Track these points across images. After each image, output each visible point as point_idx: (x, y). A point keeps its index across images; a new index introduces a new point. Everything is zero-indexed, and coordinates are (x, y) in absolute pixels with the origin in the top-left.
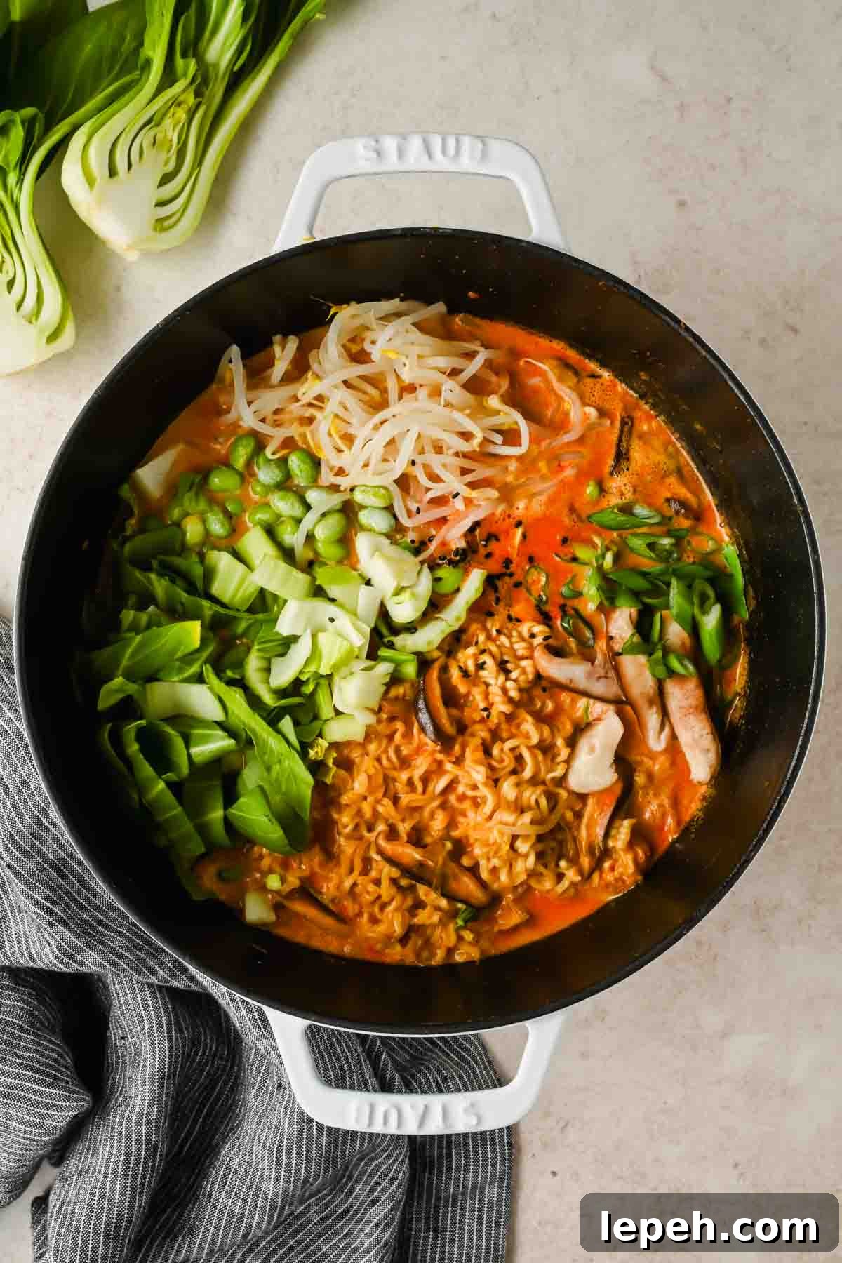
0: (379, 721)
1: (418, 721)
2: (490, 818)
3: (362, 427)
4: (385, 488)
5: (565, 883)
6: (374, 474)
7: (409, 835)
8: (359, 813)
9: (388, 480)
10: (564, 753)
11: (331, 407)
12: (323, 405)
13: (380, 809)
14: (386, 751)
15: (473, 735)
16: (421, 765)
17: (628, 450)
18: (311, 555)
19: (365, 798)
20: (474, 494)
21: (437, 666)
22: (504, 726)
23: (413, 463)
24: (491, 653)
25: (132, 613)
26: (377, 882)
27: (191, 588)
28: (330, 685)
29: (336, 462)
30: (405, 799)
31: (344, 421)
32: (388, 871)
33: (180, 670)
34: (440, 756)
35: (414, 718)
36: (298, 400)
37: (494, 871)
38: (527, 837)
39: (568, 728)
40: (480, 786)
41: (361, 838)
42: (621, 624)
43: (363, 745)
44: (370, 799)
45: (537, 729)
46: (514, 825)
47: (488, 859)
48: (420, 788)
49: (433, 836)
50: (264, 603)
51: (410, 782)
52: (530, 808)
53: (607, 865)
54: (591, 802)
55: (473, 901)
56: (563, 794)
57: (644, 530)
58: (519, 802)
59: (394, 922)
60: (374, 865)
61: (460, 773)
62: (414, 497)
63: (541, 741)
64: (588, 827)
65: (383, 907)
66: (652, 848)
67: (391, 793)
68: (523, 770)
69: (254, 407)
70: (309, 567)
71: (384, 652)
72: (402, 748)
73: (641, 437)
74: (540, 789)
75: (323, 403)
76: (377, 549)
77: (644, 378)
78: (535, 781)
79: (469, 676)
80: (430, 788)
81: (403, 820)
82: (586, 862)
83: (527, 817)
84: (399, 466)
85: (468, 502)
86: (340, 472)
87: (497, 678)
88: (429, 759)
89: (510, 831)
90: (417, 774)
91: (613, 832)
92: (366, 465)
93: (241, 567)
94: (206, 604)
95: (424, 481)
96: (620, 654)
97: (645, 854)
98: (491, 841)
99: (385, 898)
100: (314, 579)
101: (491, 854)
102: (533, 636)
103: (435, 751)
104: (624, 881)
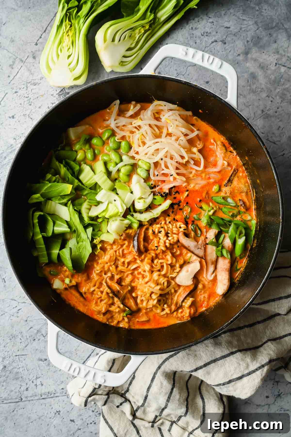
0: (120, 239)
1: (133, 243)
2: (147, 283)
3: (149, 141)
4: (150, 164)
5: (164, 312)
6: (148, 158)
7: (118, 280)
8: (103, 267)
9: (152, 162)
10: (178, 269)
11: (142, 131)
12: (139, 129)
13: (111, 268)
14: (119, 249)
15: (149, 254)
16: (129, 258)
17: (233, 180)
18: (116, 176)
19: (107, 263)
20: (177, 177)
21: (145, 227)
22: (161, 254)
23: (162, 159)
24: (164, 228)
25: (51, 175)
26: (102, 292)
27: (73, 174)
28: (108, 222)
29: (137, 150)
30: (120, 268)
31: (144, 137)
32: (107, 290)
33: (59, 200)
34: (136, 257)
35: (132, 242)
36: (132, 125)
37: (142, 301)
38: (156, 294)
39: (182, 262)
40: (146, 271)
41: (101, 276)
42: (211, 234)
43: (112, 245)
44: (109, 264)
45: (171, 259)
46: (153, 288)
47: (141, 296)
48: (126, 266)
49: (125, 283)
50: (95, 187)
51: (124, 263)
52: (161, 284)
53: (180, 311)
54: (182, 289)
55: (132, 309)
56: (173, 283)
57: (229, 207)
58: (157, 281)
59: (103, 307)
60: (103, 286)
61: (141, 265)
62: (158, 171)
63: (171, 263)
64: (178, 297)
65: (101, 301)
66: (196, 310)
67: (116, 264)
68: (162, 271)
69: (116, 122)
70: (114, 180)
71: (129, 217)
72: (125, 250)
73: (238, 177)
74: (166, 279)
75: (140, 128)
76: (139, 182)
77: (246, 159)
78: (165, 276)
79: (155, 234)
80: (129, 267)
81: (117, 274)
82: (173, 307)
83: (159, 287)
84: (157, 159)
85: (175, 179)
86: (137, 153)
87: (164, 238)
88: (133, 257)
89: (151, 290)
90: (127, 261)
91: (185, 301)
92: (147, 154)
93: (92, 172)
94: (76, 181)
95: (163, 166)
96: (207, 244)
97: (194, 311)
98: (144, 291)
99: (103, 298)
100: (115, 185)
101: (143, 295)
102: (180, 227)
103: (135, 255)
104: (184, 318)
